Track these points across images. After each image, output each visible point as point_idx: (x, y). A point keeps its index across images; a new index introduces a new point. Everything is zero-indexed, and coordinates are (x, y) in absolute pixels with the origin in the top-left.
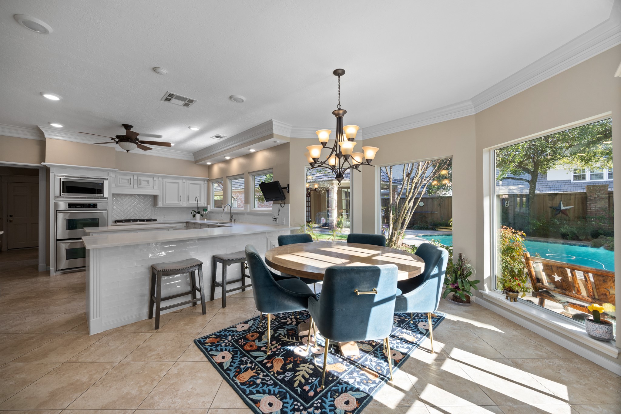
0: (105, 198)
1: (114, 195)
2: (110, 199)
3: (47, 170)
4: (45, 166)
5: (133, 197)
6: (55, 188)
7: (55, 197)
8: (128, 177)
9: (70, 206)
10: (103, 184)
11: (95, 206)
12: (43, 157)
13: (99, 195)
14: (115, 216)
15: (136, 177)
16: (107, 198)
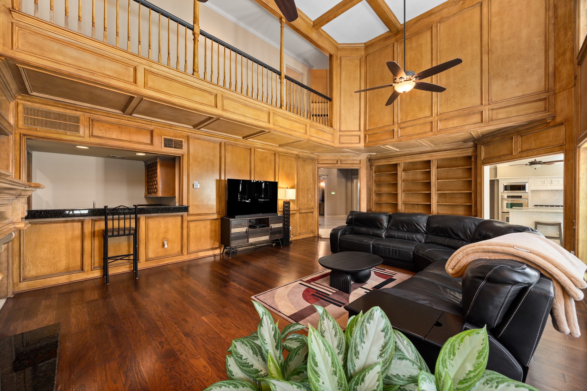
0: (527, 193)
1: (532, 191)
2: (530, 194)
3: (498, 180)
4: (497, 179)
5: (547, 191)
6: (501, 188)
7: (501, 193)
8: (543, 180)
9: (508, 197)
10: (525, 186)
11: (521, 197)
12: (496, 176)
13: (523, 191)
14: (535, 203)
15: (548, 179)
16: (528, 193)
